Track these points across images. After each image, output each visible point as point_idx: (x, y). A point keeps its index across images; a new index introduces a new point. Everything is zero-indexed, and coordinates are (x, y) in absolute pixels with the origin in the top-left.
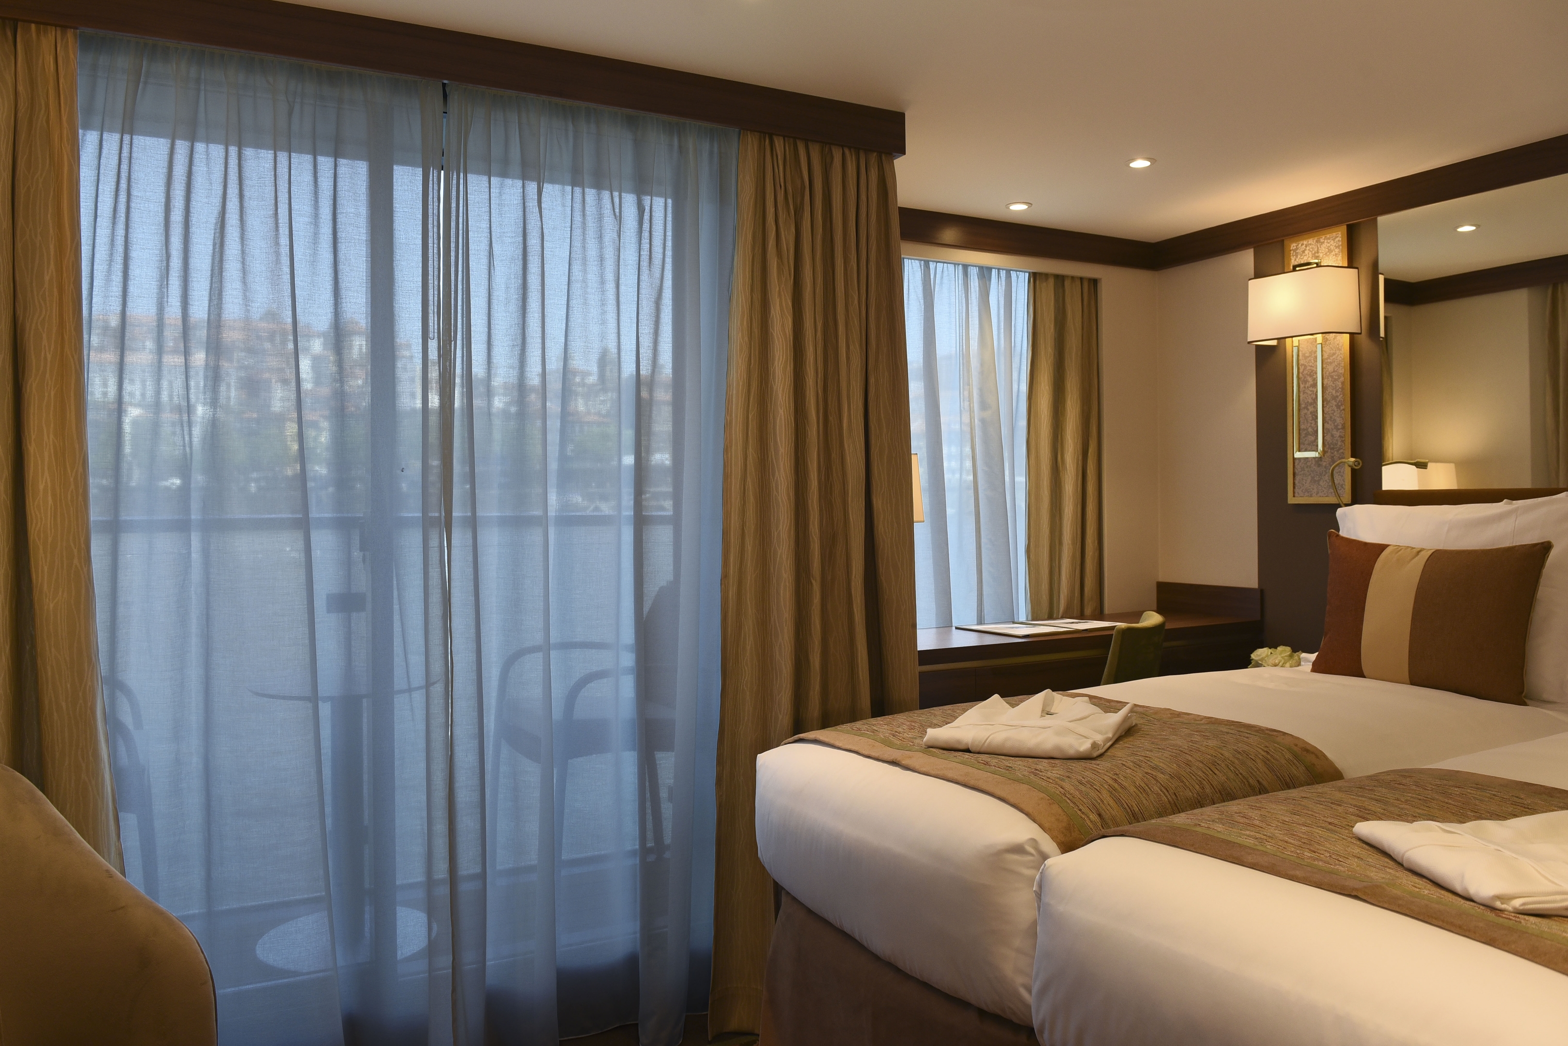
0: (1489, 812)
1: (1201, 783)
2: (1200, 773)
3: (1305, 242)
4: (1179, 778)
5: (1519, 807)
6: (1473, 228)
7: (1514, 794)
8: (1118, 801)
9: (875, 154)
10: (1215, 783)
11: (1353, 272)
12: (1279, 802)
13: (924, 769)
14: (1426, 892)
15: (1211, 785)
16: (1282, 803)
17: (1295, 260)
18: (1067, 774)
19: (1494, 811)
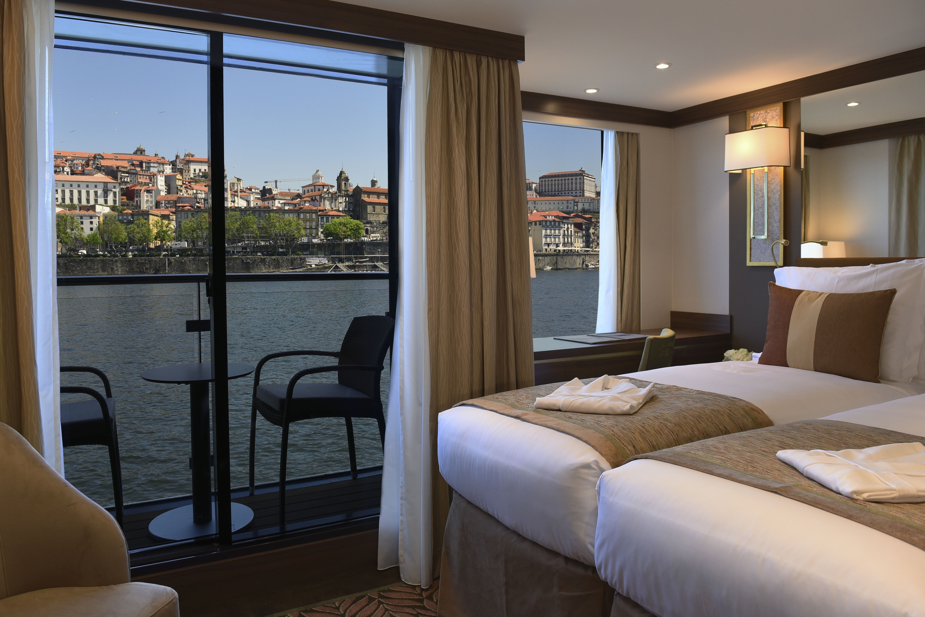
0: (854, 445)
1: (692, 428)
2: (692, 423)
3: (759, 113)
4: (680, 426)
5: (871, 442)
6: (857, 104)
7: (868, 434)
8: (644, 439)
9: (507, 61)
10: (700, 428)
11: (786, 130)
12: (735, 439)
13: (535, 421)
14: (815, 489)
15: (698, 429)
16: (738, 439)
17: (753, 123)
18: (616, 424)
19: (857, 443)
